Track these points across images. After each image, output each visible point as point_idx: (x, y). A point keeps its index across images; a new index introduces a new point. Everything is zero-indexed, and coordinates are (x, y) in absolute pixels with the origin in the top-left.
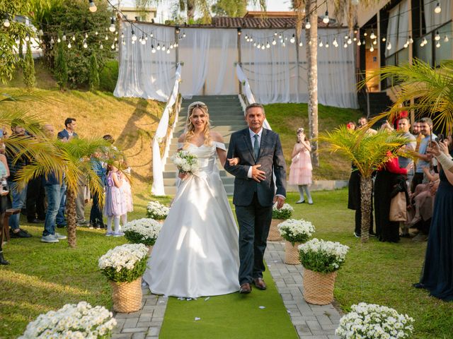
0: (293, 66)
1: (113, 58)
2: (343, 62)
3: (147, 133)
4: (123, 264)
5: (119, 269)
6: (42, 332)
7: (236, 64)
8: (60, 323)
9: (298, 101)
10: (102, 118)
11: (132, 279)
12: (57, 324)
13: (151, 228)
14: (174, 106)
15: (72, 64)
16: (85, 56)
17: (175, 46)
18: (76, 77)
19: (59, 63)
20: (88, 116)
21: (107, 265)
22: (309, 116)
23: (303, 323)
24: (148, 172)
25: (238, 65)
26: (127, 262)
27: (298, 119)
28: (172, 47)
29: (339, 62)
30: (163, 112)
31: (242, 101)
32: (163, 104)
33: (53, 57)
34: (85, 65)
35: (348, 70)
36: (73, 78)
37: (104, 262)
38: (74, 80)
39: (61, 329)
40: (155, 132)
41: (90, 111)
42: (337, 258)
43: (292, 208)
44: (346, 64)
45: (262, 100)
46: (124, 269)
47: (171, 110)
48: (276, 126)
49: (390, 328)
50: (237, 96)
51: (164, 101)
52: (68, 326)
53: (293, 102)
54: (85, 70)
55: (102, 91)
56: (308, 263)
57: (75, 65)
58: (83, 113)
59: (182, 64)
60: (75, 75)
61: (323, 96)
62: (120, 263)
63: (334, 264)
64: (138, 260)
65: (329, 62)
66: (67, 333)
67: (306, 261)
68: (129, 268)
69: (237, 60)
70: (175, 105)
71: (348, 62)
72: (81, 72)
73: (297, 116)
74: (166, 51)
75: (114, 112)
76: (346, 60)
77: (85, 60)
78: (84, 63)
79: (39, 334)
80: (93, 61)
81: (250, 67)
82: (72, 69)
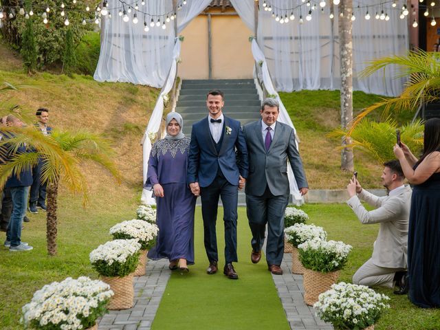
0: (326, 41)
1: (92, 30)
2: (393, 37)
3: (137, 127)
4: (115, 257)
5: (111, 262)
6: (49, 297)
7: (251, 39)
8: (64, 290)
9: (332, 88)
10: (80, 108)
11: (124, 274)
12: (62, 290)
13: (143, 230)
14: (170, 94)
15: (40, 38)
16: (57, 28)
17: (172, 18)
18: (44, 55)
19: (27, 39)
20: (63, 106)
21: (99, 258)
22: (342, 107)
23: (299, 320)
24: (137, 175)
25: (254, 40)
26: (119, 256)
27: (330, 111)
28: (168, 20)
29: (387, 37)
30: (156, 101)
31: (258, 87)
32: (156, 91)
33: (16, 29)
34: (57, 40)
35: (400, 47)
36: (41, 56)
37: (95, 255)
38: (42, 59)
39: (66, 294)
40: (146, 127)
41: (65, 99)
42: (337, 256)
43: (306, 215)
44: (396, 39)
45: (285, 86)
46: (116, 263)
47: (167, 99)
48: (301, 120)
50: (252, 81)
51: (157, 87)
53: (326, 88)
54: (56, 45)
55: (79, 74)
56: (308, 263)
57: (44, 40)
58: (56, 102)
59: (181, 39)
60: (43, 51)
61: (366, 81)
62: (111, 256)
63: (334, 262)
64: (130, 255)
65: (374, 37)
66: (72, 297)
67: (305, 260)
68: (121, 261)
69: (253, 35)
70: (171, 91)
71: (399, 37)
72: (52, 48)
73: (330, 107)
74: (161, 26)
75: (95, 101)
76: (396, 34)
77: (57, 33)
78: (55, 37)
79: (47, 298)
80: (68, 36)
81: (268, 43)
82: (40, 44)
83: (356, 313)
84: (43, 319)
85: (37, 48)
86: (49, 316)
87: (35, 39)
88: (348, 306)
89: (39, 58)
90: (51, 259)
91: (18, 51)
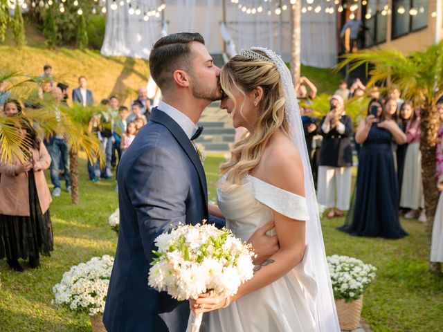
0: (276, 25)
2: (325, 22)
7: (220, 23)
8: (91, 273)
10: (92, 77)
15: (58, 20)
18: (62, 33)
19: (48, 21)
25: (222, 24)
29: (320, 23)
34: (71, 21)
35: (329, 30)
36: (60, 35)
38: (61, 37)
39: (93, 277)
41: (79, 70)
44: (327, 24)
49: (356, 275)
50: (221, 55)
52: (98, 275)
54: (71, 26)
55: (90, 49)
57: (62, 22)
58: (73, 71)
59: (168, 23)
60: (61, 31)
66: (98, 281)
69: (222, 19)
71: (329, 22)
72: (67, 28)
75: (103, 71)
76: (327, 20)
77: (71, 17)
78: (70, 19)
79: (75, 282)
80: (80, 19)
81: (234, 26)
82: (59, 25)
83: (352, 287)
84: (73, 303)
85: (56, 28)
86: (78, 300)
87: (54, 22)
88: (345, 281)
89: (58, 37)
90: (75, 207)
91: (42, 30)
